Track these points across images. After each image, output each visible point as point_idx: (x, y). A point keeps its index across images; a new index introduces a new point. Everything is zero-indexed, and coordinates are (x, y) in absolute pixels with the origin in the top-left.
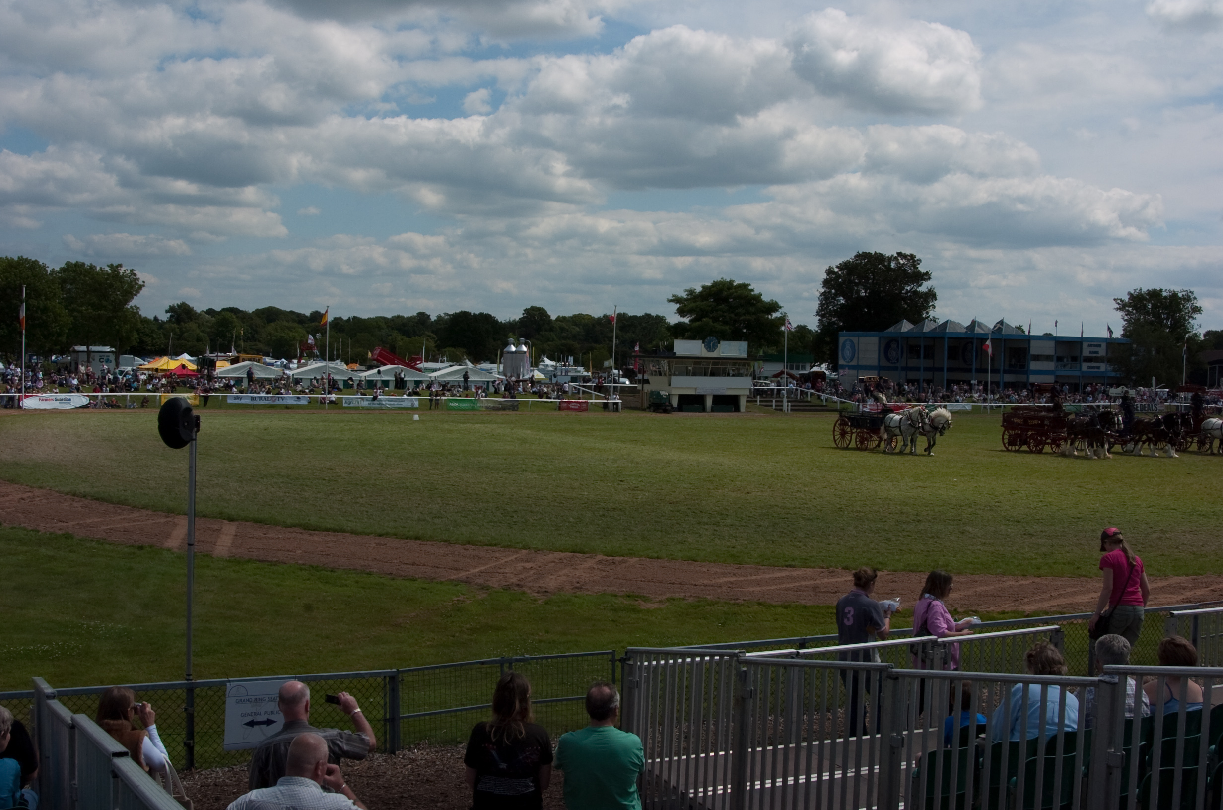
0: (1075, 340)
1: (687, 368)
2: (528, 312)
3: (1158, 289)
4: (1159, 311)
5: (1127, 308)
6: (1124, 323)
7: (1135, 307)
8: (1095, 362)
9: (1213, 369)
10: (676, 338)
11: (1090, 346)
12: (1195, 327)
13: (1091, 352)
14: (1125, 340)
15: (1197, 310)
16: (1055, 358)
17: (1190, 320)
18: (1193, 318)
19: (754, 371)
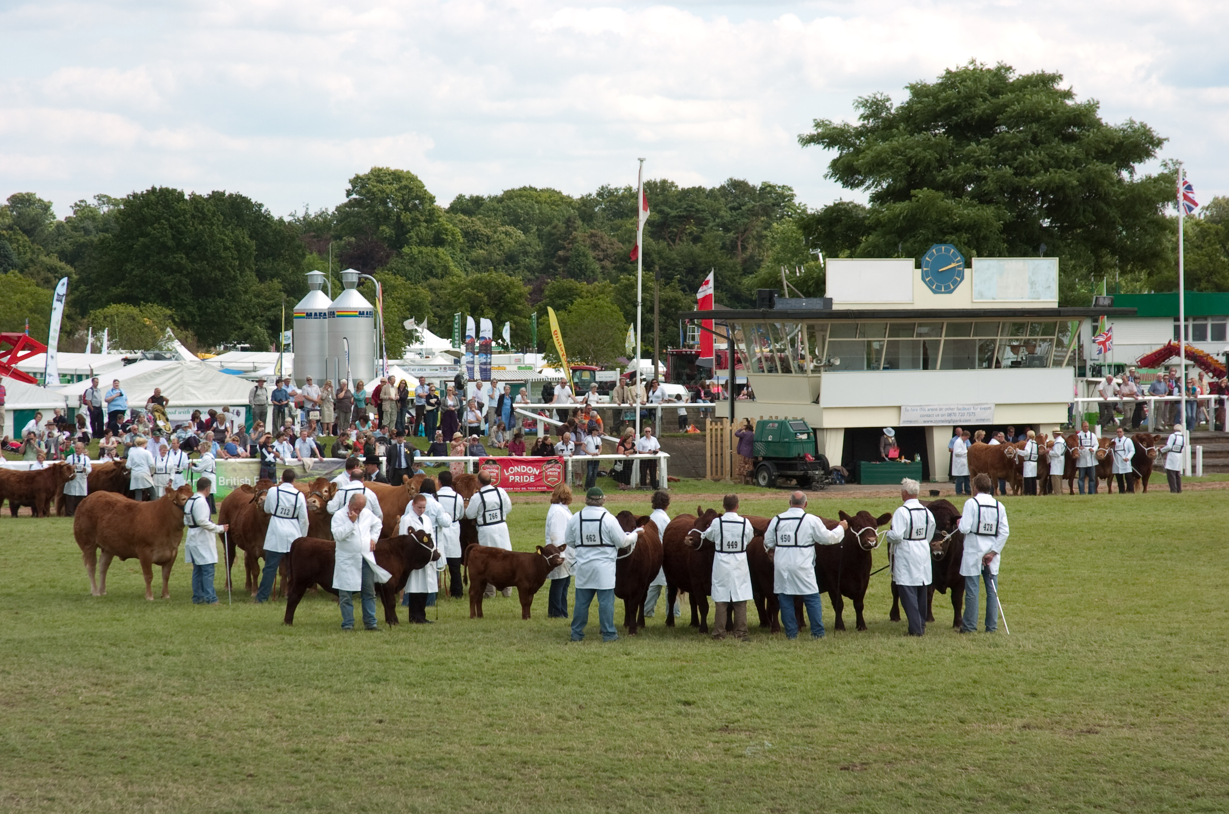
1: (869, 344)
2: (363, 187)
10: (832, 254)
19: (1081, 347)
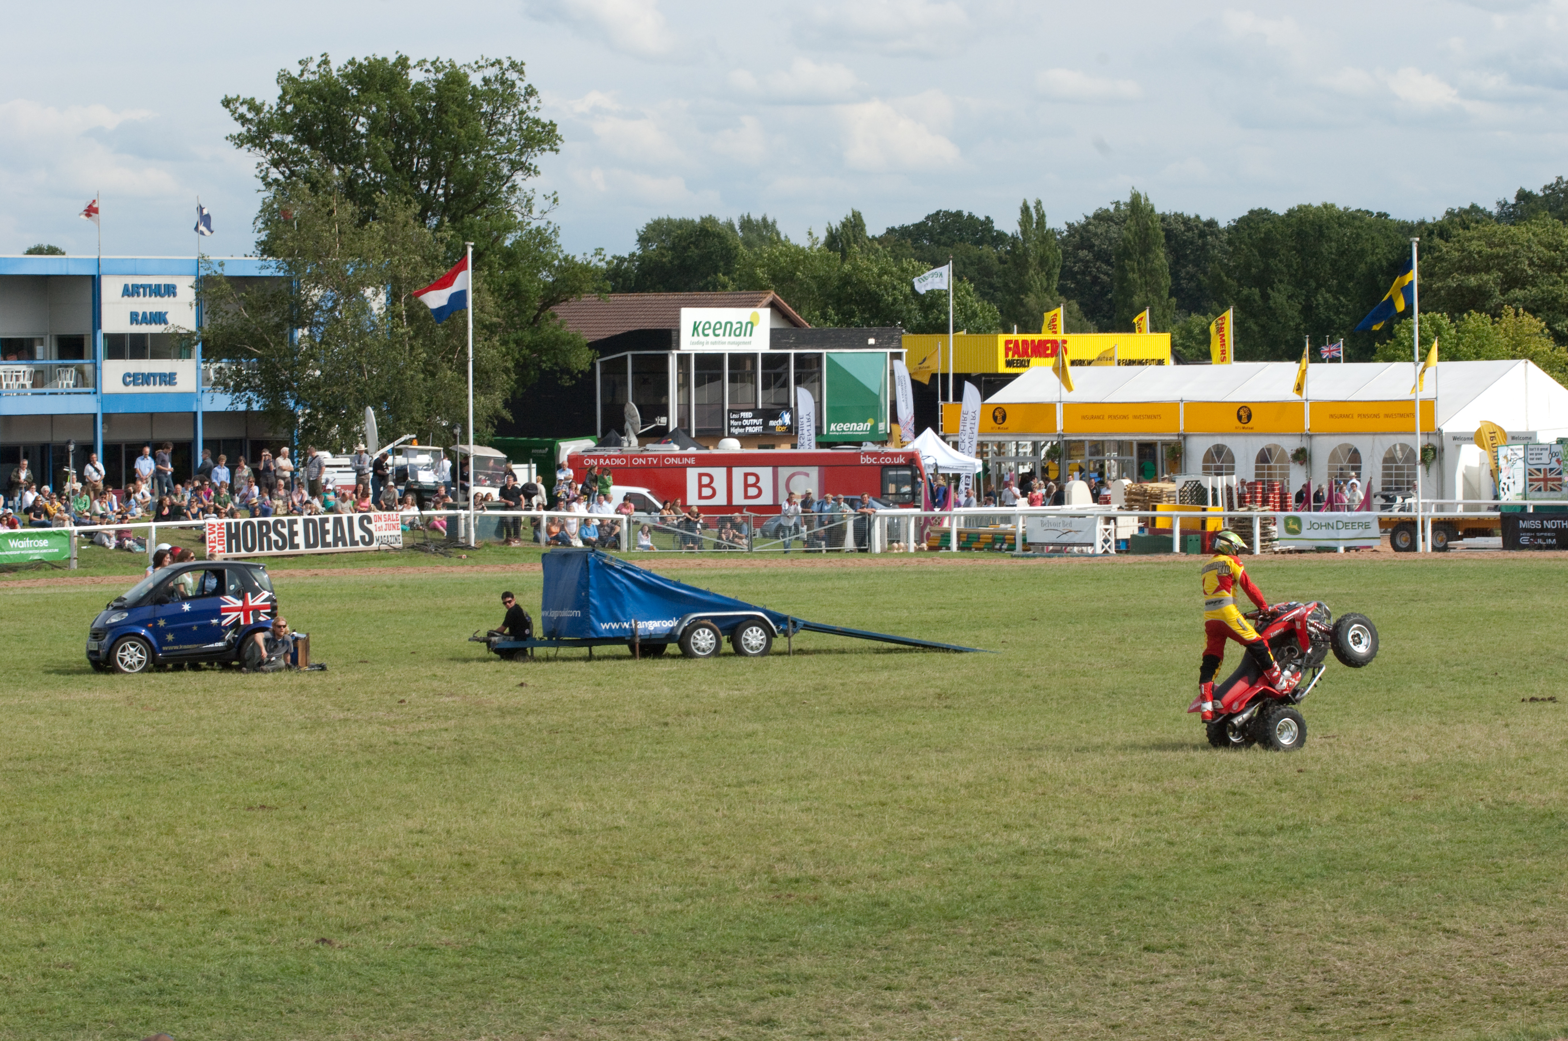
0: (73, 271)
3: (392, 59)
4: (399, 145)
5: (276, 137)
6: (268, 196)
7: (306, 134)
8: (156, 355)
9: (615, 369)
11: (130, 291)
12: (539, 204)
13: (134, 318)
14: (271, 268)
15: (541, 136)
17: (517, 178)
18: (527, 169)
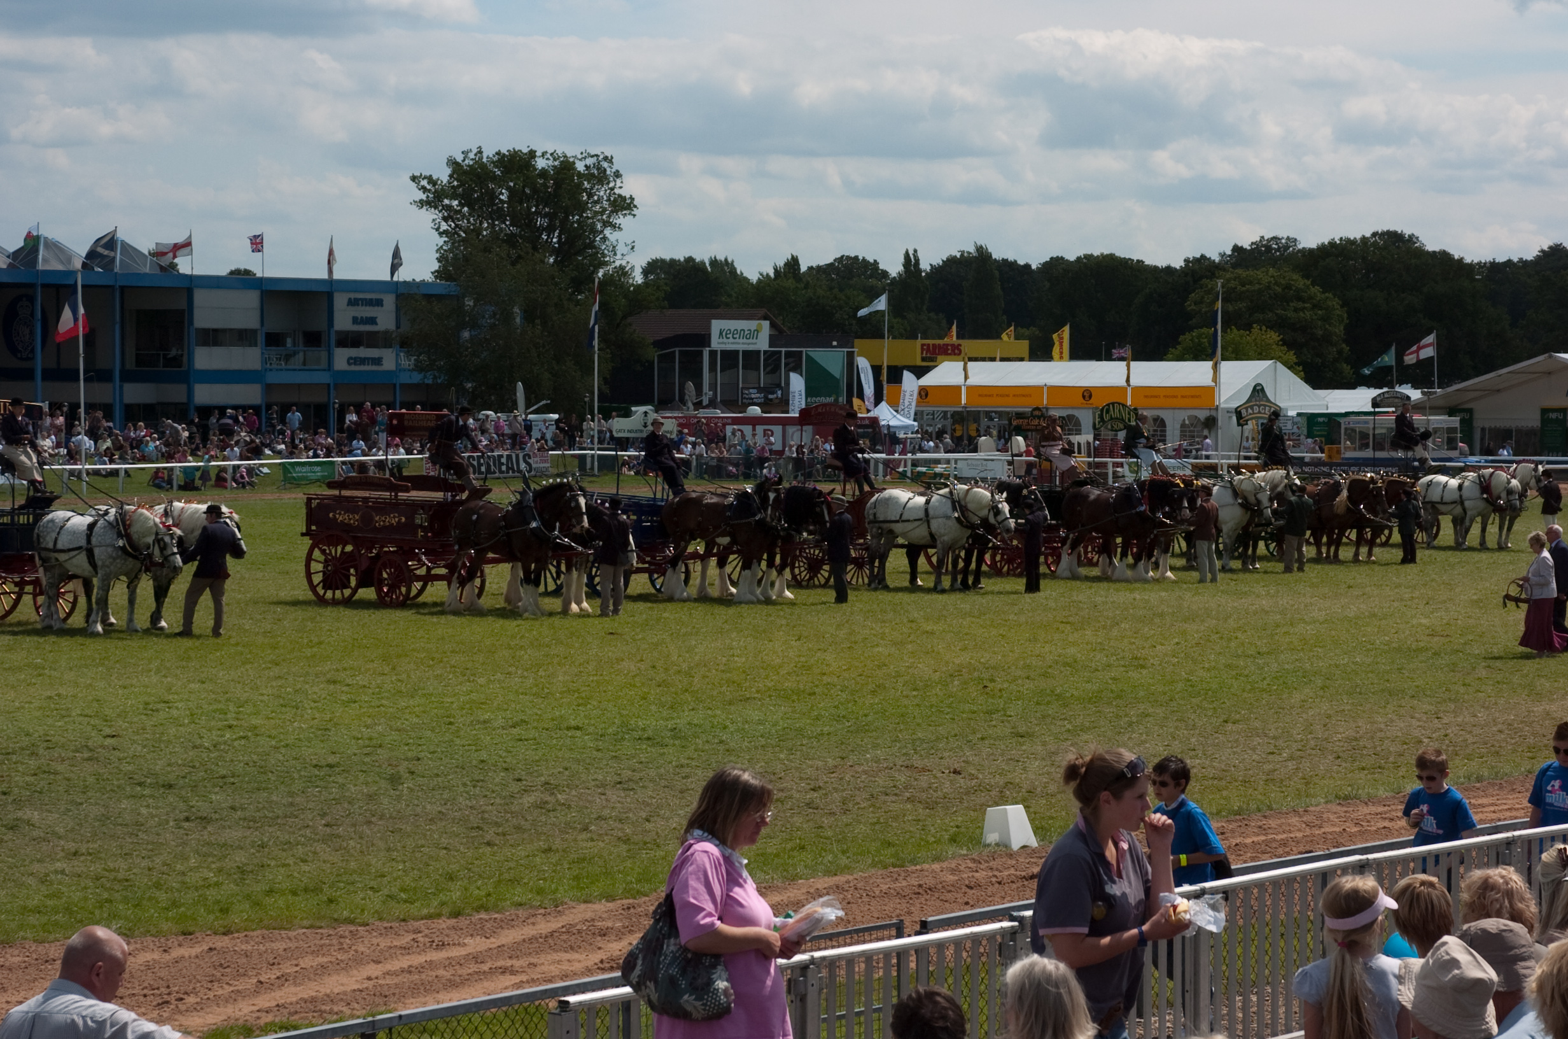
0: (314, 288)
3: (525, 150)
4: (529, 208)
5: (446, 202)
6: (441, 241)
7: (466, 200)
8: (369, 346)
9: (667, 359)
11: (352, 303)
12: (621, 249)
13: (355, 320)
14: (444, 287)
15: (624, 205)
16: (261, 339)
17: (608, 232)
18: (614, 227)
